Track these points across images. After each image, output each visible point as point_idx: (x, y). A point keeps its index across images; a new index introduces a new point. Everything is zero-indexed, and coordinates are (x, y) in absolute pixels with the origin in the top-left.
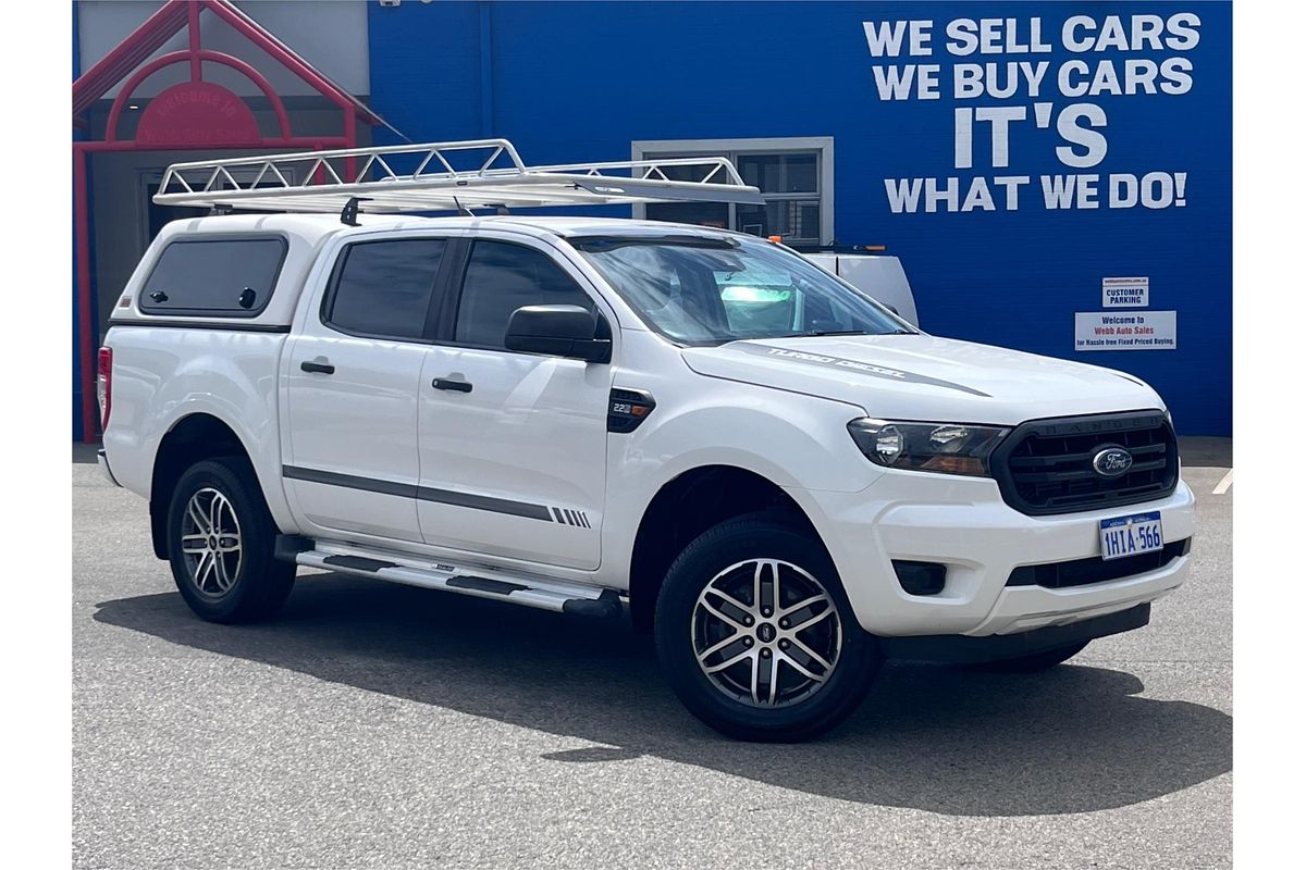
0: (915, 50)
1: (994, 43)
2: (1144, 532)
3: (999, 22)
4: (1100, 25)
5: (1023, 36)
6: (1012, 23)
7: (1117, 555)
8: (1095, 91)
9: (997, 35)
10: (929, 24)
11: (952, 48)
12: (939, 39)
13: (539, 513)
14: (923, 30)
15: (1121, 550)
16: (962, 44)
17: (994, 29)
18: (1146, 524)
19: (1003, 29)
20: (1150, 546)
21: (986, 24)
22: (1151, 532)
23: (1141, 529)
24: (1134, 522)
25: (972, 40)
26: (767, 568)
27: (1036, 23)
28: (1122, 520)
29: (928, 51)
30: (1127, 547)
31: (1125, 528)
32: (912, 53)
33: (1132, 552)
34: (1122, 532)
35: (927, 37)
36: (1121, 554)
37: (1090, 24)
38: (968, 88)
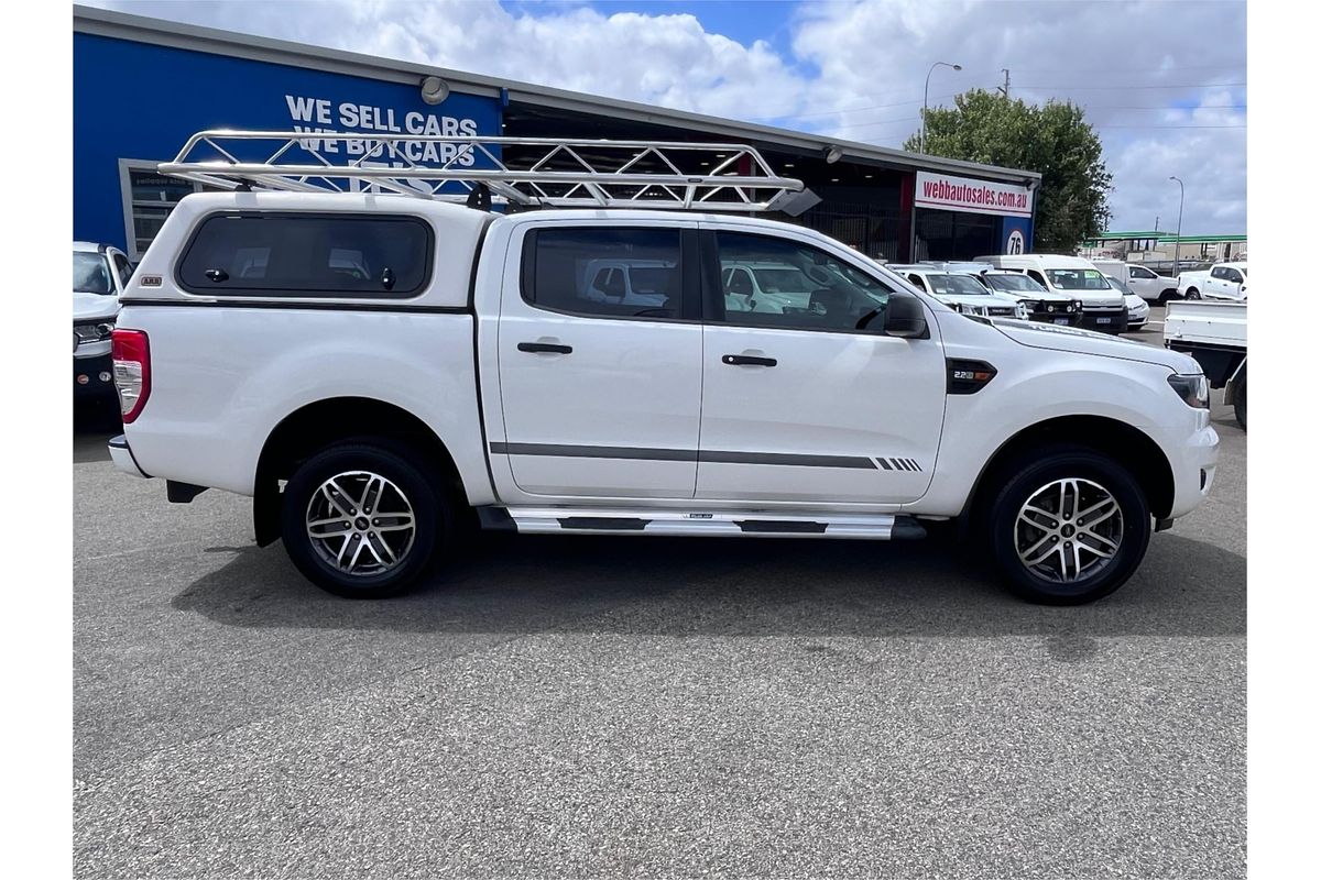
0: (321, 119)
1: (368, 121)
3: (370, 109)
4: (426, 119)
5: (384, 121)
6: (377, 110)
8: (426, 159)
9: (369, 117)
10: (328, 103)
11: (344, 121)
12: (335, 115)
13: (865, 463)
14: (325, 107)
16: (349, 119)
17: (368, 112)
19: (372, 113)
21: (363, 109)
25: (355, 117)
26: (1069, 486)
27: (390, 112)
29: (329, 121)
32: (319, 121)
35: (328, 112)
37: (421, 119)
38: (355, 148)
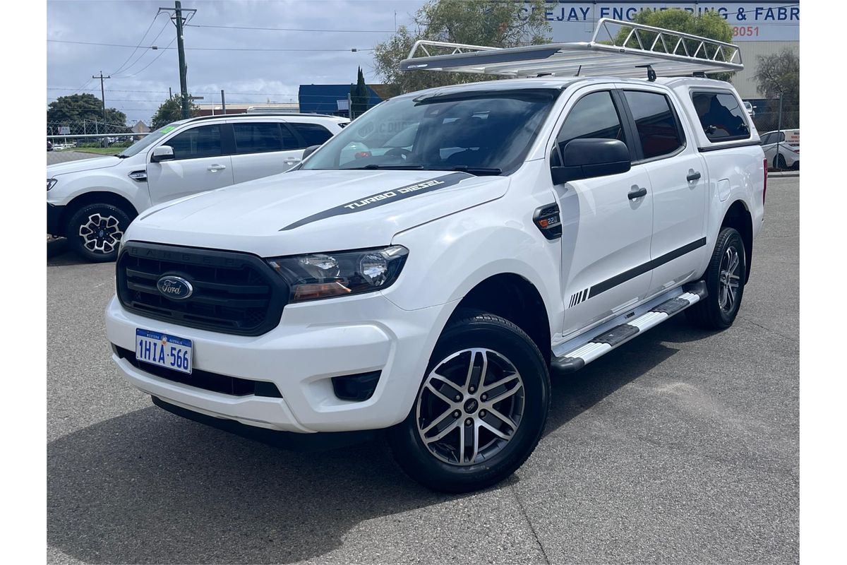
2: (175, 352)
7: (147, 360)
15: (152, 357)
18: (178, 347)
20: (179, 366)
22: (181, 354)
23: (173, 349)
24: (168, 341)
28: (160, 335)
30: (157, 358)
31: (159, 343)
33: (161, 364)
34: (155, 344)
36: (151, 361)
